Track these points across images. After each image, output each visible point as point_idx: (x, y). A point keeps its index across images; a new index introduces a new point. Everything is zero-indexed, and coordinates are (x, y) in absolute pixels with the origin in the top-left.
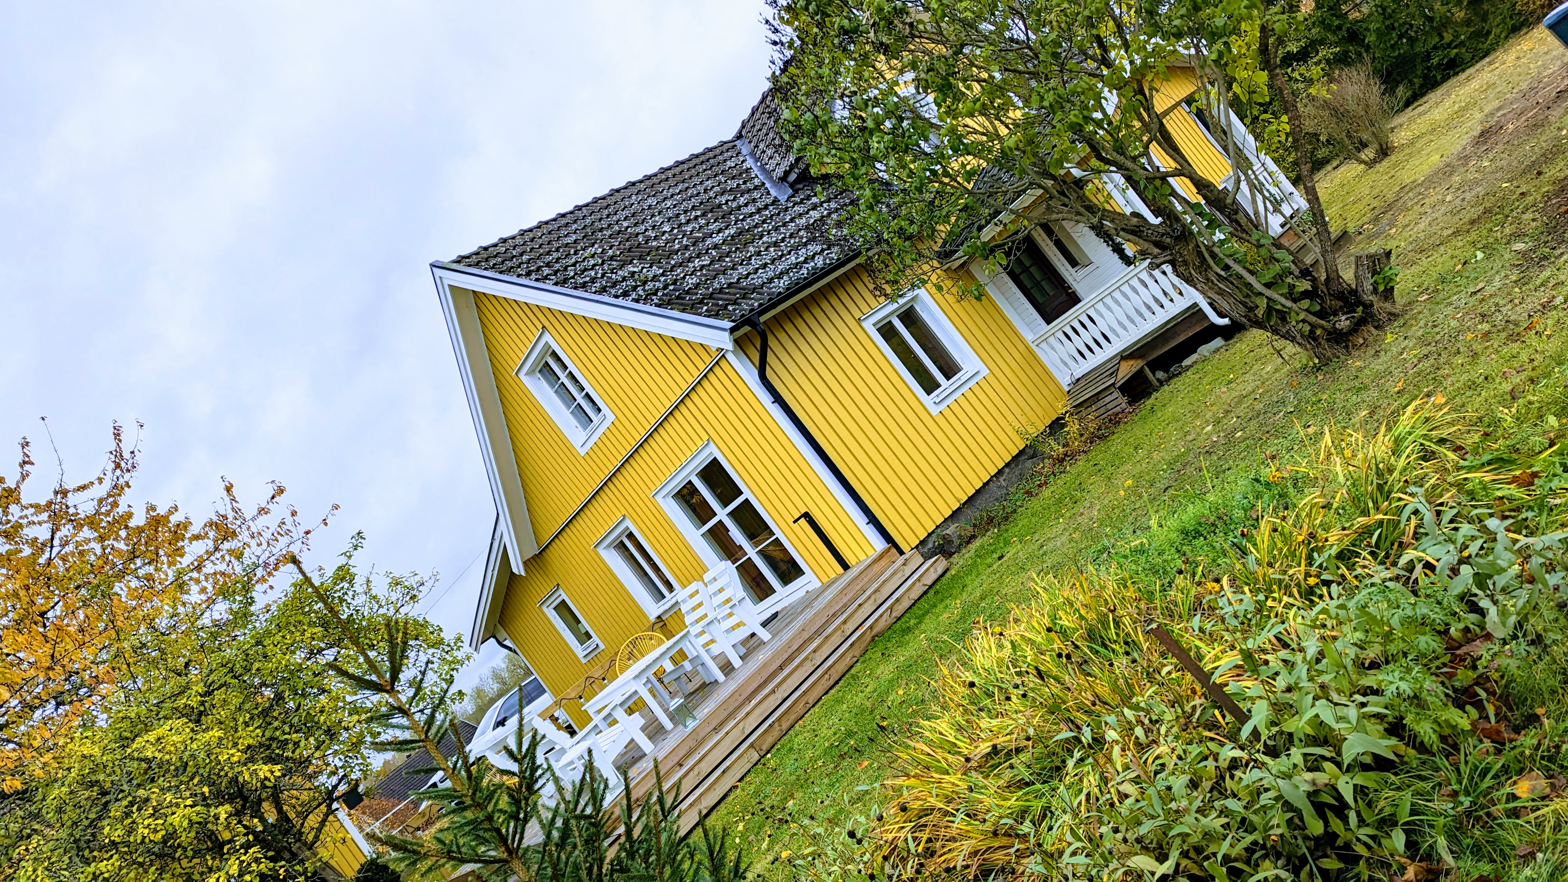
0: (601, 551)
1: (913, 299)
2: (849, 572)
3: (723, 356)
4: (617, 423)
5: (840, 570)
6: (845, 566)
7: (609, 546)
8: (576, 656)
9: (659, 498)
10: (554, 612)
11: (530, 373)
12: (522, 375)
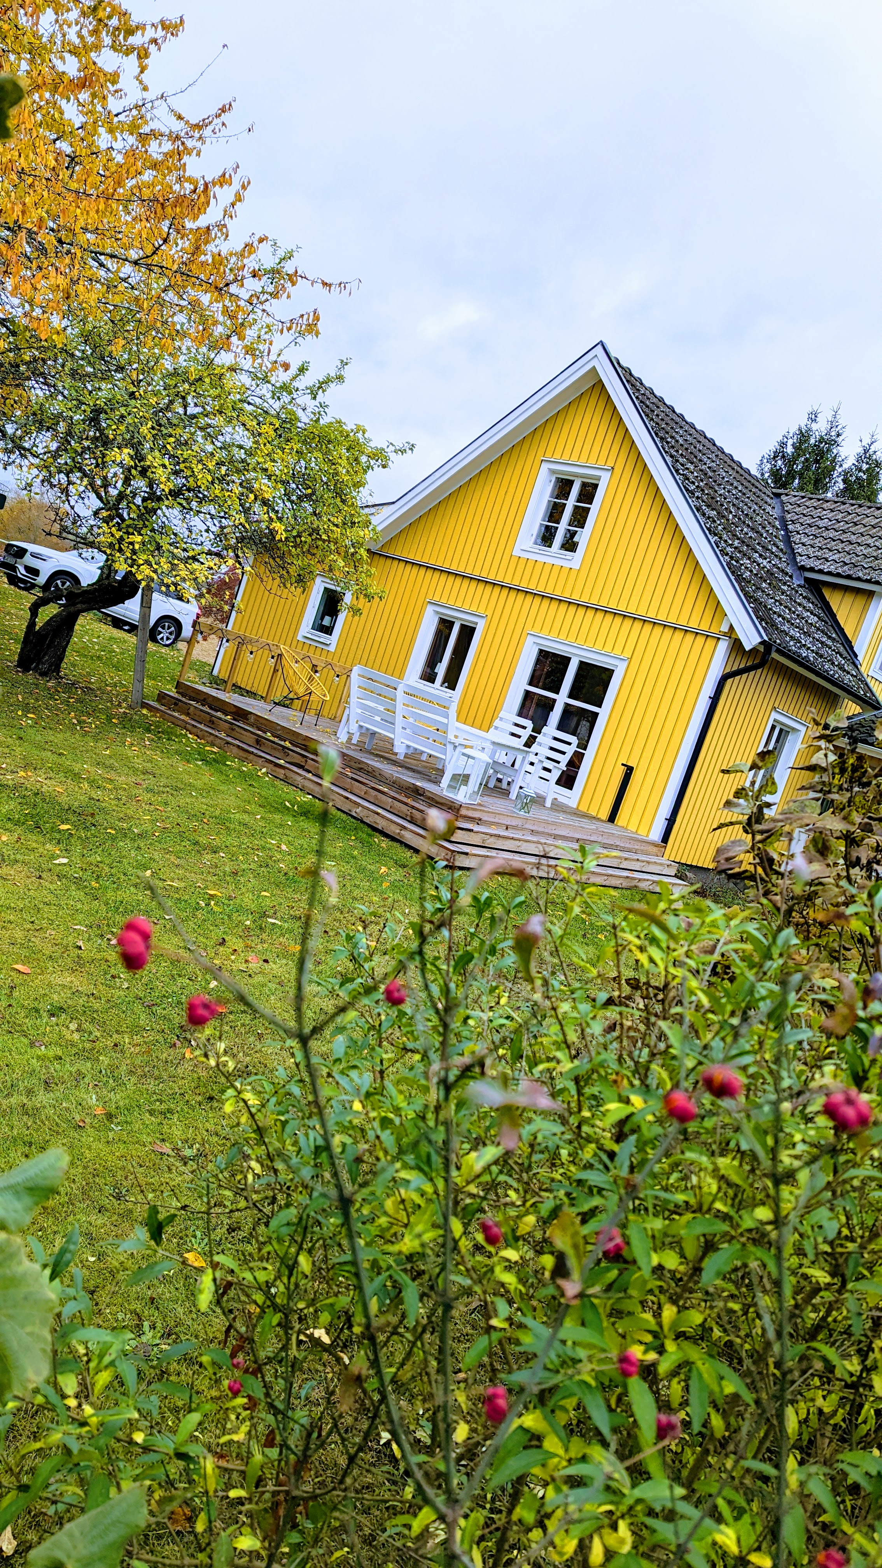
0: (430, 609)
1: (793, 729)
2: (610, 825)
3: (719, 639)
4: (573, 574)
5: (605, 814)
6: (612, 818)
7: (437, 613)
8: (297, 629)
9: (530, 639)
10: (322, 590)
11: (552, 472)
12: (545, 467)
